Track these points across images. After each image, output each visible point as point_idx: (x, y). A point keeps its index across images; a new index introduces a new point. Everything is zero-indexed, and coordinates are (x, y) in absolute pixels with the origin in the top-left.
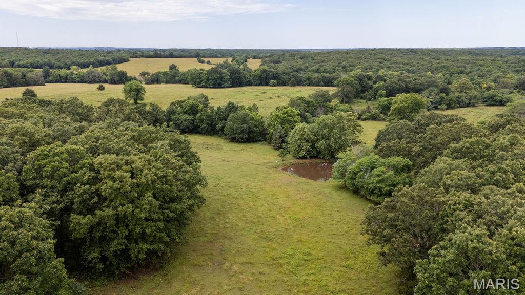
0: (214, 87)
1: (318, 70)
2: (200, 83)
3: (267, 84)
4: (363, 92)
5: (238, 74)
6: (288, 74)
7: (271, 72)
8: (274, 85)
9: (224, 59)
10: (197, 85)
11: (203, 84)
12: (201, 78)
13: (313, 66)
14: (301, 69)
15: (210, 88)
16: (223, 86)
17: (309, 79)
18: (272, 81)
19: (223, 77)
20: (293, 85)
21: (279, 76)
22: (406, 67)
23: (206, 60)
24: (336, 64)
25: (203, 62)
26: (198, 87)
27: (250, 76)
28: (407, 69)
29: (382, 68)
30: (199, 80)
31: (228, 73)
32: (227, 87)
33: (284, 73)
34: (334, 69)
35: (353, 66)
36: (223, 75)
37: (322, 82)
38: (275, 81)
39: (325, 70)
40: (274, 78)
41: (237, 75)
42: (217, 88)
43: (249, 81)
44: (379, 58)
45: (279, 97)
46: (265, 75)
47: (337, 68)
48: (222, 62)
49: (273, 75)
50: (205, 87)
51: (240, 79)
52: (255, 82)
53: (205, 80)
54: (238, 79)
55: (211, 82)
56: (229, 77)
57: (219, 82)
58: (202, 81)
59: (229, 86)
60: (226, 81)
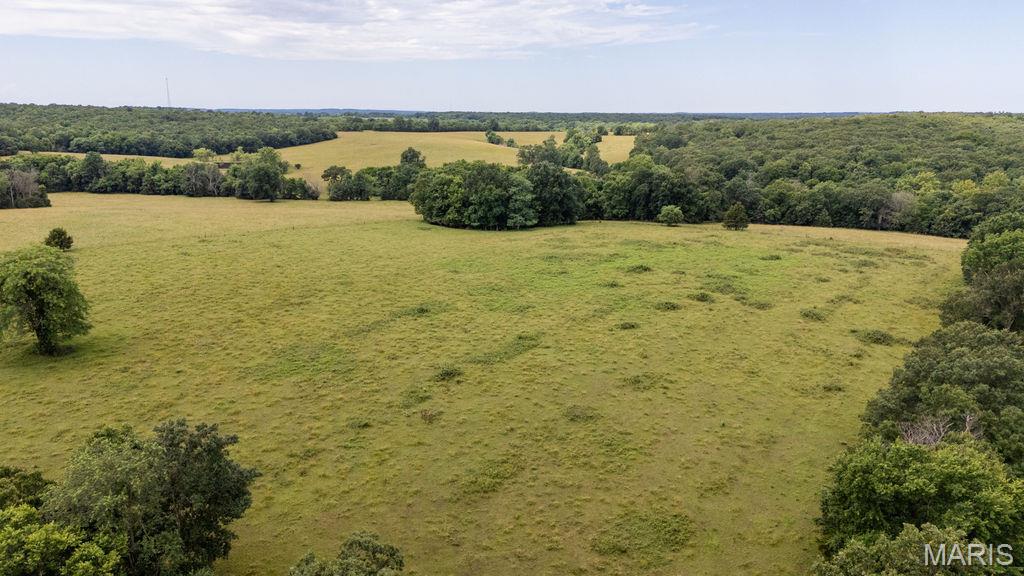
0: (484, 226)
1: (794, 168)
2: (443, 211)
3: (651, 216)
5: (560, 185)
6: (718, 185)
7: (664, 178)
8: (672, 222)
10: (434, 219)
11: (451, 215)
12: (446, 197)
13: (776, 158)
14: (743, 165)
15: (473, 228)
16: (510, 223)
17: (780, 200)
18: (665, 209)
19: (510, 197)
20: (736, 223)
21: (689, 192)
23: (505, 136)
24: (844, 152)
25: (498, 142)
26: (436, 224)
27: (600, 188)
30: (439, 203)
31: (528, 183)
32: (524, 227)
33: (705, 183)
34: (842, 167)
35: (897, 158)
36: (513, 189)
37: (825, 212)
38: (677, 210)
39: (814, 169)
40: (675, 198)
41: (556, 189)
42: (494, 228)
43: (595, 205)
44: (959, 138)
45: (703, 298)
46: (644, 188)
47: (852, 164)
49: (671, 190)
50: (457, 225)
51: (566, 200)
52: (614, 207)
53: (457, 205)
54: (561, 203)
55: (475, 212)
56: (529, 197)
57: (497, 210)
58: (449, 206)
59: (529, 223)
60: (520, 210)
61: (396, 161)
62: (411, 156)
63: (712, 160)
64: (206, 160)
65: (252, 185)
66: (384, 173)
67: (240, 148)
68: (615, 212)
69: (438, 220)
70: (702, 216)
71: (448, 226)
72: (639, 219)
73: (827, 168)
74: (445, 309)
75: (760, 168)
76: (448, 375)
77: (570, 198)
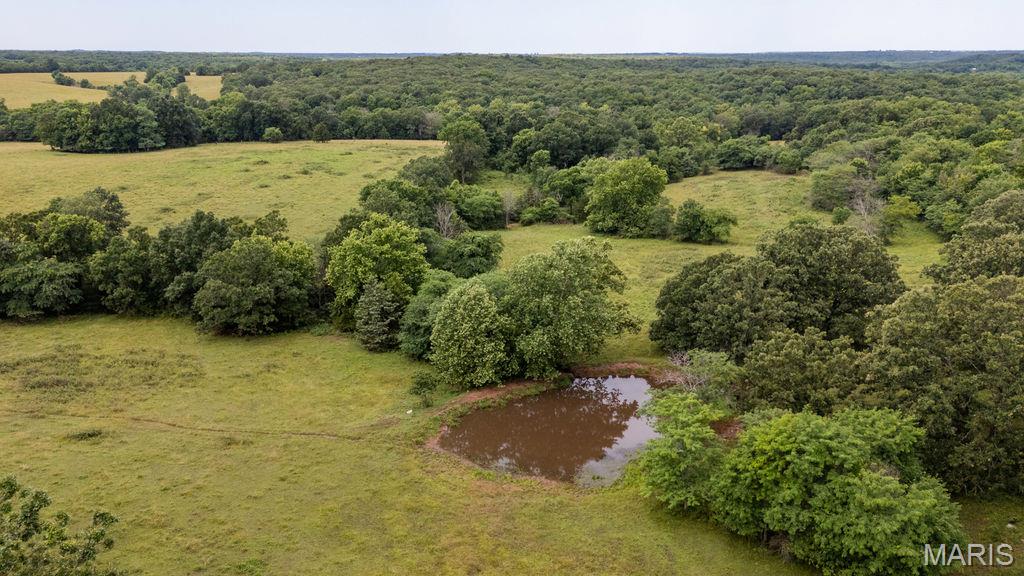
0: (116, 149)
1: (364, 100)
2: (73, 140)
3: (257, 137)
4: (493, 151)
5: (179, 113)
6: (305, 112)
7: (262, 107)
8: (275, 140)
9: (126, 76)
10: (65, 148)
11: (83, 142)
12: (75, 128)
13: (348, 92)
14: (323, 98)
15: (106, 152)
16: (141, 145)
17: (353, 122)
18: (268, 130)
19: (138, 124)
20: (323, 138)
21: (284, 117)
22: (540, 94)
23: (78, 77)
24: (399, 87)
25: (70, 83)
26: (67, 151)
27: (210, 118)
28: (542, 97)
29: (494, 95)
30: (68, 133)
31: (151, 112)
32: (154, 149)
33: (296, 110)
34: (398, 98)
35: (436, 91)
36: (139, 118)
37: (384, 129)
38: (277, 130)
39: (378, 100)
40: (275, 122)
41: (176, 117)
42: (126, 151)
43: (209, 132)
44: (480, 75)
45: (306, 173)
46: (247, 115)
47: (404, 95)
48: (120, 83)
49: (270, 116)
50: (91, 150)
51: (186, 127)
52: (225, 133)
53: (89, 133)
54: (182, 128)
55: (107, 138)
56: (155, 124)
57: (128, 136)
58: (79, 135)
59: (158, 145)
60: (149, 134)
63: (297, 96)
68: (226, 136)
69: (69, 148)
70: (298, 136)
71: (81, 152)
72: (247, 140)
73: (387, 99)
75: (338, 101)
76: (167, 210)
77: (190, 125)
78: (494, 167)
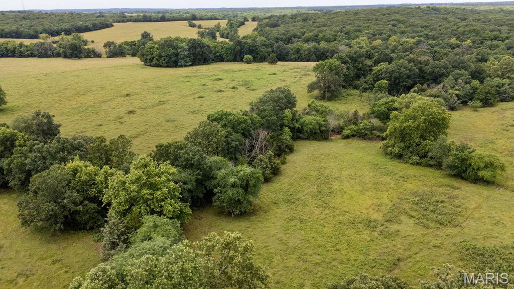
0: (168, 65)
1: (316, 36)
2: (151, 60)
3: (241, 60)
5: (200, 47)
6: (271, 46)
7: (246, 43)
8: (249, 62)
11: (155, 62)
12: (153, 54)
15: (165, 67)
16: (179, 64)
17: (298, 51)
18: (246, 56)
19: (178, 54)
20: (273, 62)
21: (257, 49)
22: (425, 32)
26: (149, 66)
28: (426, 34)
29: (395, 33)
30: (150, 57)
31: (186, 47)
32: (186, 66)
33: (265, 45)
34: (336, 35)
35: (359, 31)
36: (179, 50)
37: (314, 55)
38: (251, 57)
39: (324, 36)
40: (252, 52)
41: (199, 49)
42: (173, 67)
43: (220, 56)
46: (238, 48)
47: (339, 34)
49: (249, 48)
50: (158, 66)
51: (203, 54)
52: (228, 57)
53: (157, 57)
54: (202, 55)
55: (164, 60)
56: (186, 53)
57: (173, 59)
58: (153, 58)
59: (187, 64)
60: (183, 58)
61: (139, 38)
62: (146, 36)
63: (283, 34)
64: (46, 40)
65: (69, 51)
66: (132, 44)
67: (63, 33)
68: (228, 58)
69: (149, 64)
70: (262, 59)
71: (154, 66)
72: (238, 61)
73: (328, 36)
74: (136, 94)
75: (303, 37)
76: (131, 112)
77: (205, 53)
78: (355, 87)
